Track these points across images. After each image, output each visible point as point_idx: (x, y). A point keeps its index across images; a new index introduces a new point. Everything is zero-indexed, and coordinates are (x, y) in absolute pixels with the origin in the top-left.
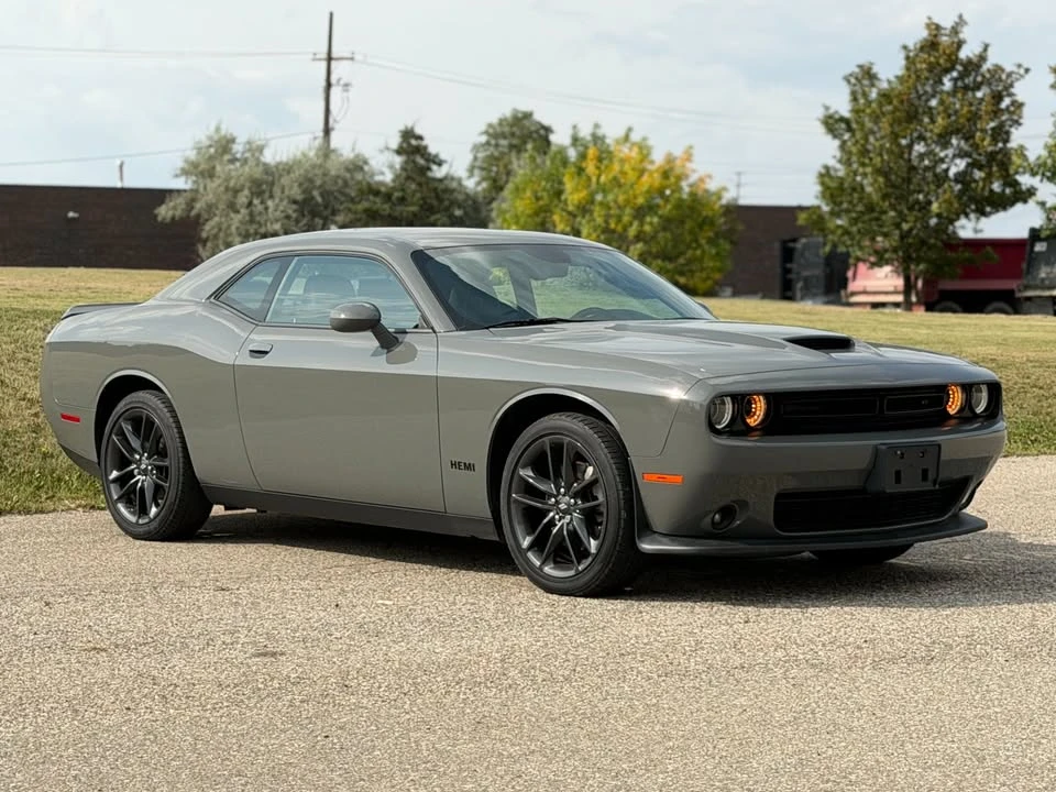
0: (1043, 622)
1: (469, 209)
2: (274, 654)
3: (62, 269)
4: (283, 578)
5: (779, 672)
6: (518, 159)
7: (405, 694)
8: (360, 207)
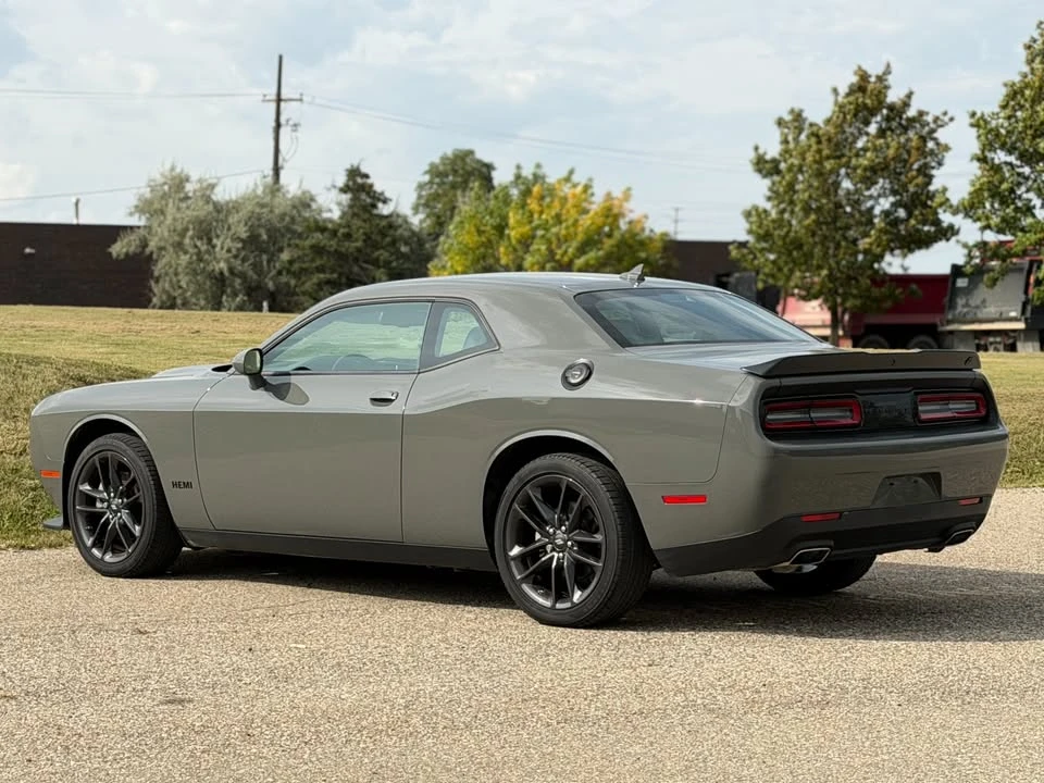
0: (939, 664)
1: (414, 245)
2: (181, 701)
3: (12, 307)
4: (200, 620)
5: (676, 718)
6: (464, 196)
7: (306, 743)
8: (308, 243)
